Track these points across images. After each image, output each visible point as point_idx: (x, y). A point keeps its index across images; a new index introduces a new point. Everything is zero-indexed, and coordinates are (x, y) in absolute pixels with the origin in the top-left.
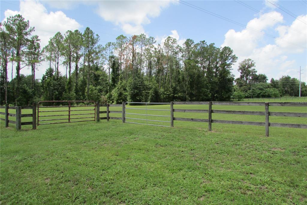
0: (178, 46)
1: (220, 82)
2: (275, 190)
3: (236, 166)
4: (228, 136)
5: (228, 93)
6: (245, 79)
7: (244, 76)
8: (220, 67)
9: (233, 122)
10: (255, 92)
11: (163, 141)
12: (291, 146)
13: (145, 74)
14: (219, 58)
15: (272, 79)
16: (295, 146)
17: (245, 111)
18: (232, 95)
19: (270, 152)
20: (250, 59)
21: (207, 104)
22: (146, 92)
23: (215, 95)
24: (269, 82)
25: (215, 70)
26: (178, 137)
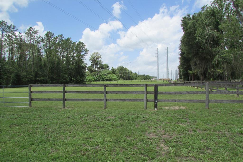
0: (40, 36)
1: (76, 69)
2: (106, 147)
3: (81, 134)
4: (77, 111)
5: (82, 77)
6: (94, 67)
7: (94, 65)
8: (76, 56)
9: (82, 100)
10: (101, 77)
11: (19, 121)
12: (119, 114)
13: (7, 59)
14: (75, 50)
15: (113, 68)
16: (122, 114)
17: (90, 91)
18: (85, 79)
19: (106, 120)
20: (98, 52)
21: (61, 86)
22: (7, 76)
23: (72, 79)
24: (110, 69)
25: (72, 59)
26: (35, 116)
